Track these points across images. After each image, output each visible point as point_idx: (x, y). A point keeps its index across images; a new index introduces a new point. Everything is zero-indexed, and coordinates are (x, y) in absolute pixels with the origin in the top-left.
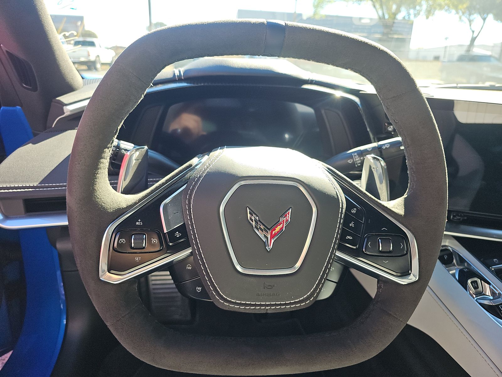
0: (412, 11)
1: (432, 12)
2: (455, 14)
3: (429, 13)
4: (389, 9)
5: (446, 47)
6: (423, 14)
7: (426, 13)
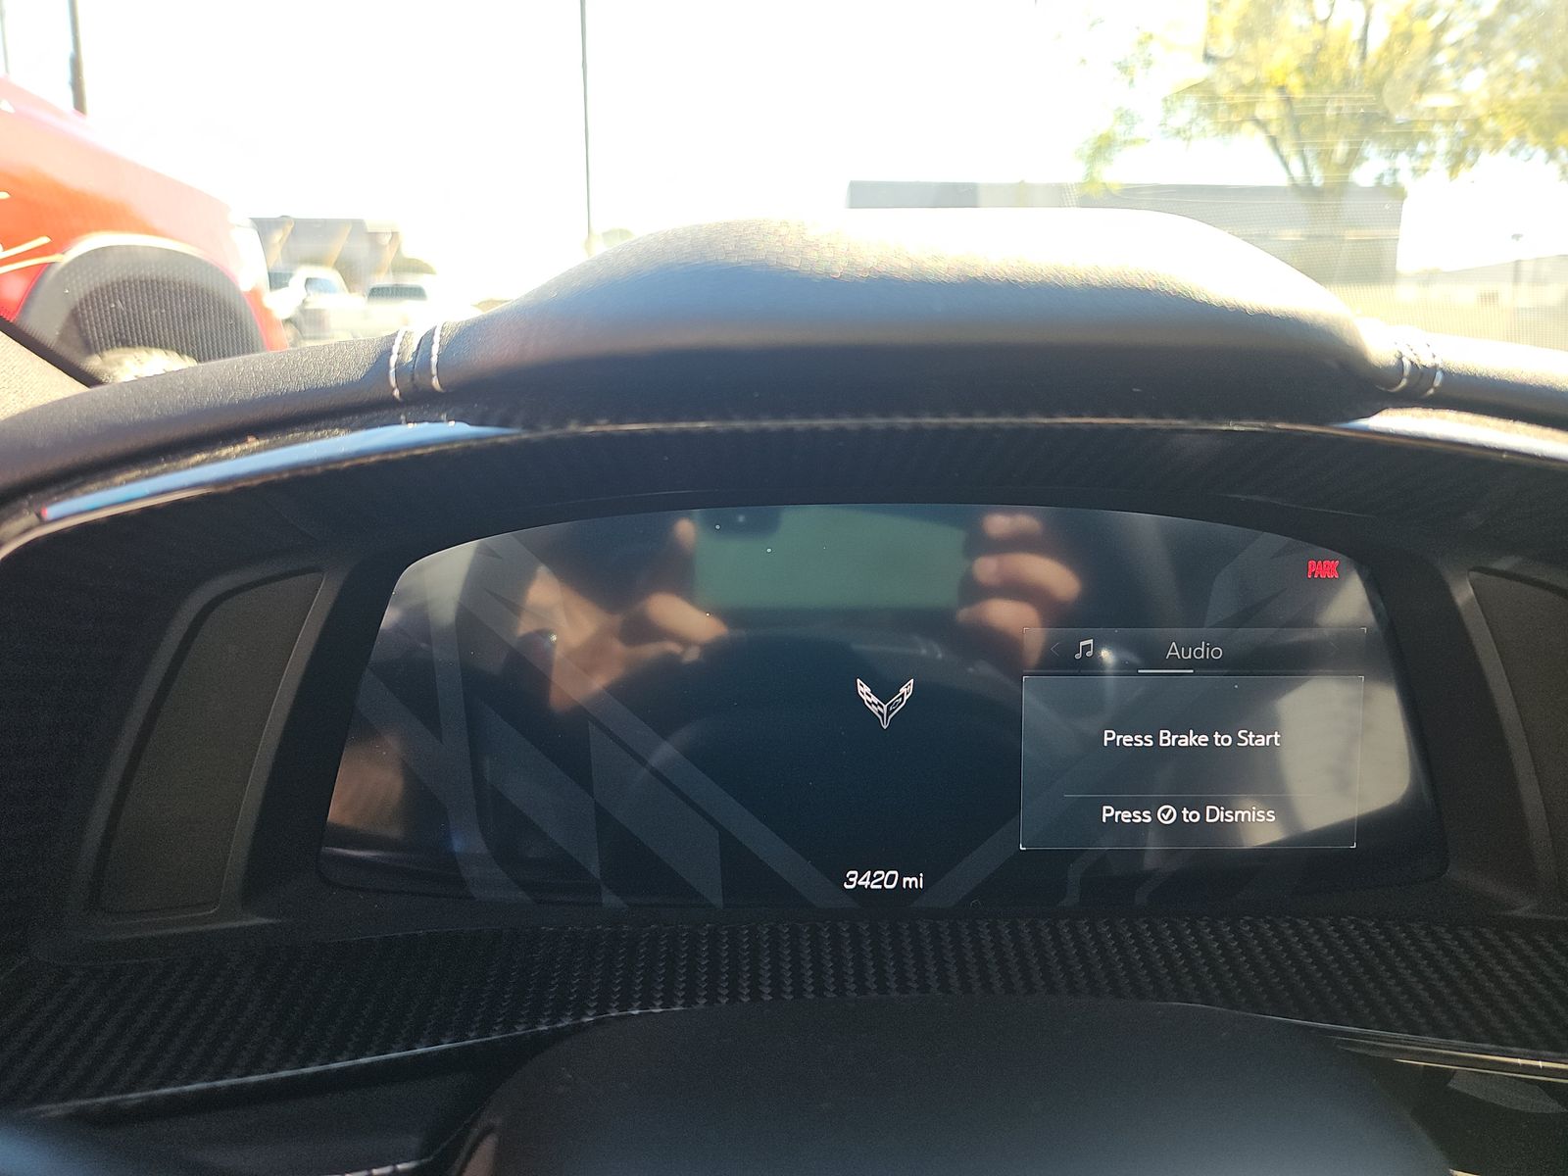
0: (1403, 161)
1: (1469, 157)
2: (1547, 162)
3: (1457, 159)
4: (1324, 156)
5: (1518, 262)
6: (1439, 165)
7: (1448, 164)
